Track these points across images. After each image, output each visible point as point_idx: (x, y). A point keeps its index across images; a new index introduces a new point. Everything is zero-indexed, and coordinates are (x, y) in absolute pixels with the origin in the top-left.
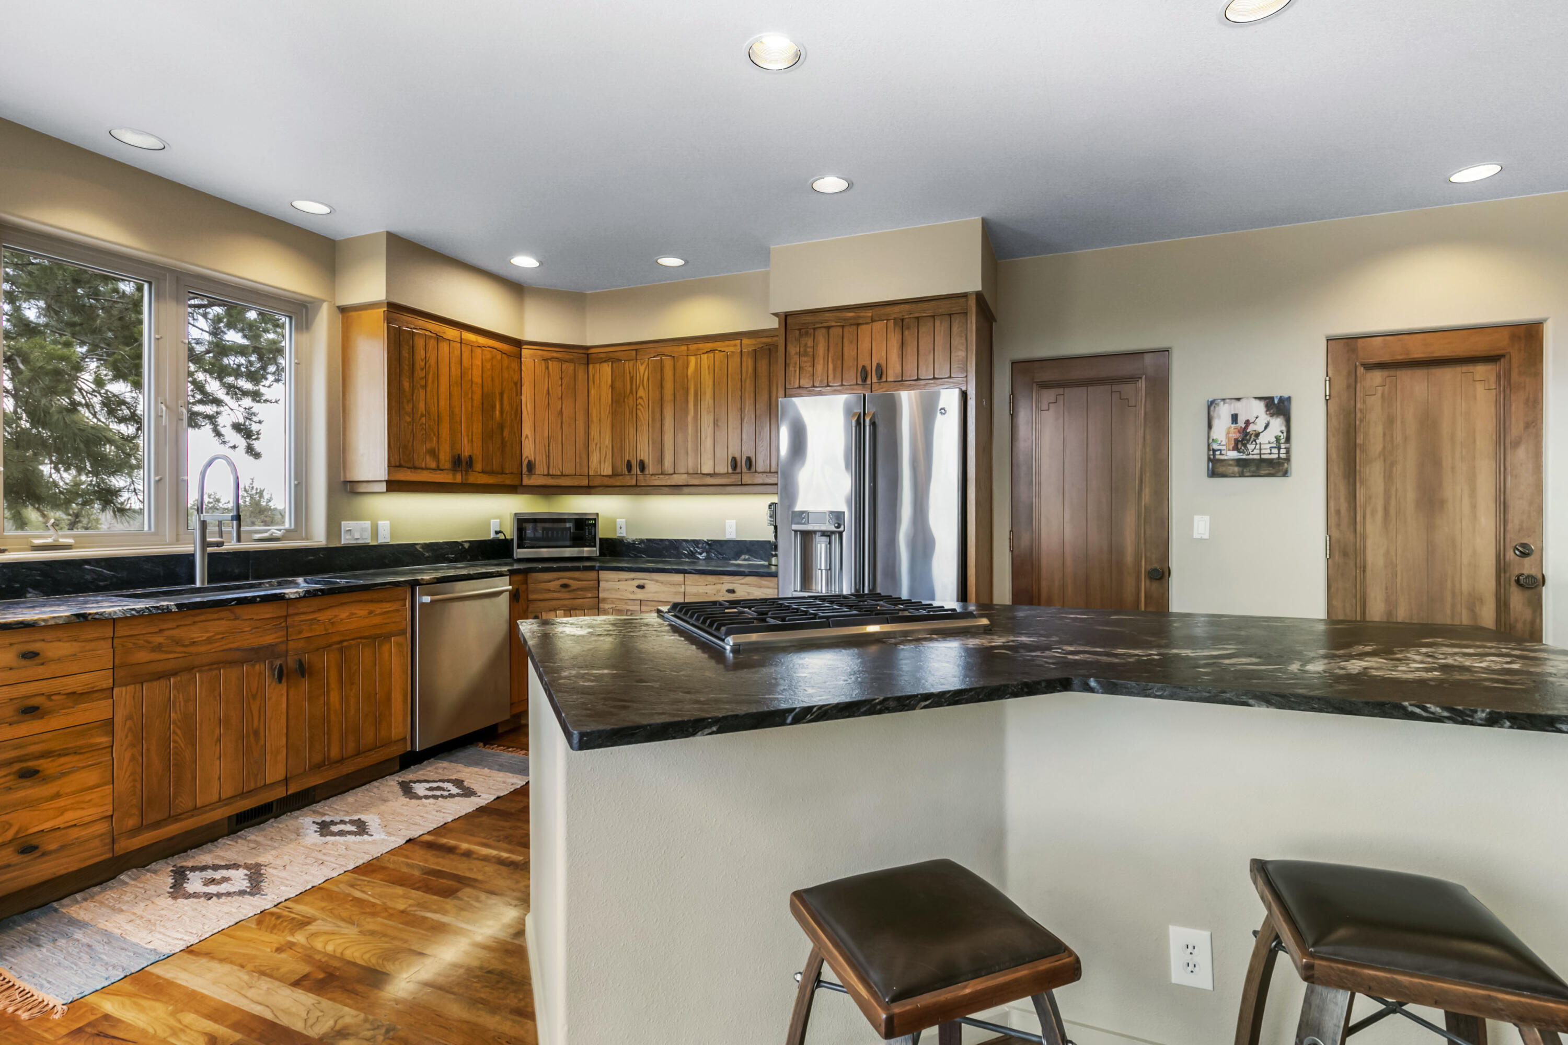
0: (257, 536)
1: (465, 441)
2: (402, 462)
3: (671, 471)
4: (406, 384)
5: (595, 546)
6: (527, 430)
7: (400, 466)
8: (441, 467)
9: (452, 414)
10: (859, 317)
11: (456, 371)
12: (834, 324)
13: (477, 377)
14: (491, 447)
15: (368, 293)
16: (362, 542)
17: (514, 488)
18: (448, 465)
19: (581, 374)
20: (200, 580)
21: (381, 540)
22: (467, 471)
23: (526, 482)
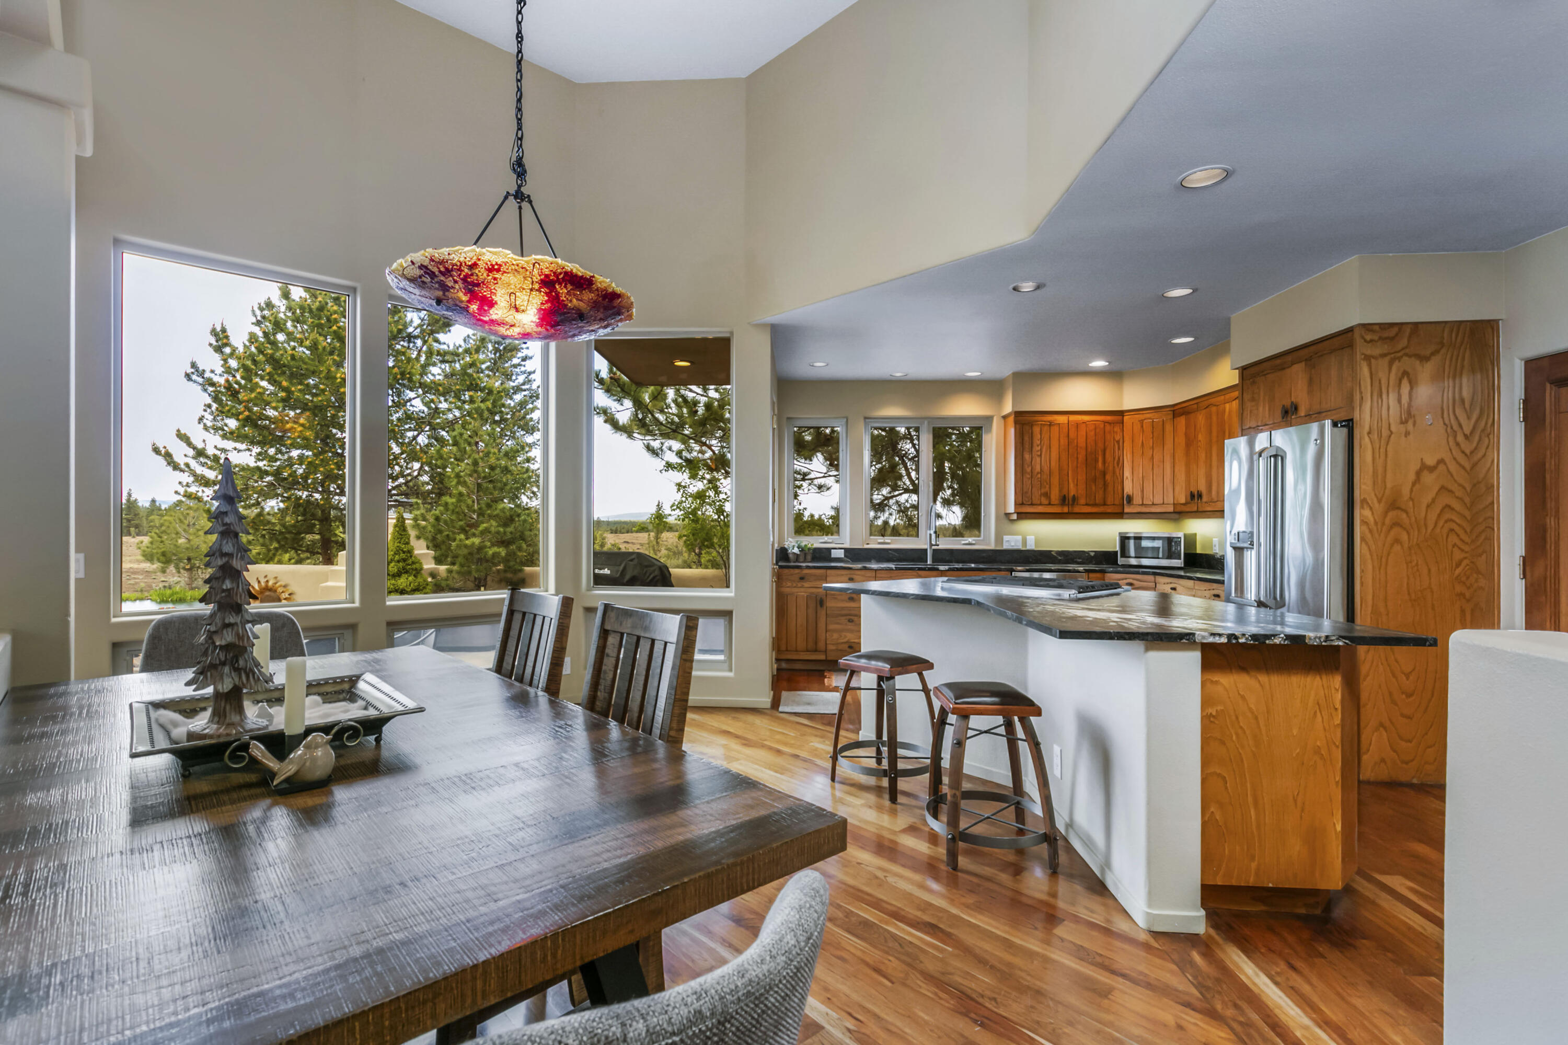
0: (963, 542)
1: (1072, 485)
2: (1025, 502)
4: (1027, 456)
5: (1180, 559)
6: (1127, 473)
7: (1022, 504)
8: (1053, 503)
9: (1060, 469)
11: (1064, 441)
12: (1269, 371)
13: (1082, 442)
14: (1094, 488)
15: (1008, 408)
16: (1015, 548)
17: (1119, 515)
18: (1057, 502)
19: (1169, 428)
20: (929, 562)
21: (1028, 548)
22: (1073, 504)
23: (1127, 510)
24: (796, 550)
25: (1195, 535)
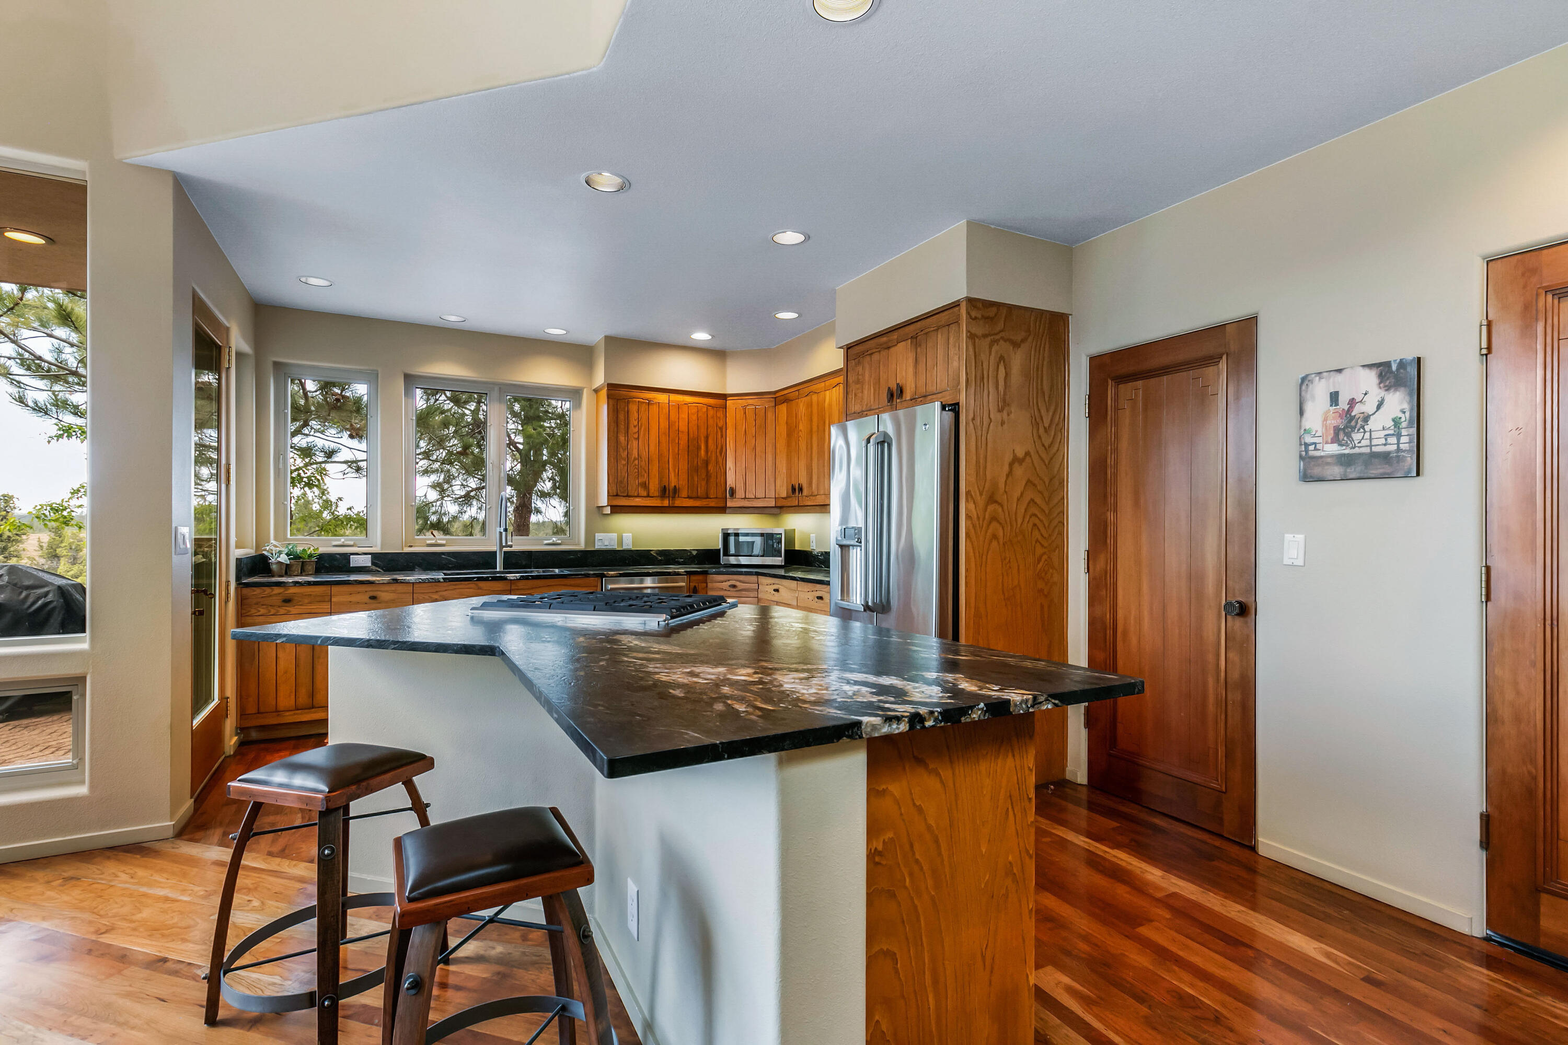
0: (546, 542)
1: (672, 475)
2: (619, 494)
3: (816, 493)
4: (622, 438)
5: (781, 557)
6: (730, 464)
7: (617, 495)
8: (651, 495)
9: (660, 456)
10: (890, 341)
11: (664, 424)
12: (874, 351)
13: (683, 427)
14: (696, 479)
15: (600, 379)
16: (609, 547)
17: (722, 509)
18: (656, 494)
19: (770, 415)
20: (499, 567)
21: (625, 547)
22: (674, 497)
23: (729, 504)
24: (284, 558)
25: (794, 530)
